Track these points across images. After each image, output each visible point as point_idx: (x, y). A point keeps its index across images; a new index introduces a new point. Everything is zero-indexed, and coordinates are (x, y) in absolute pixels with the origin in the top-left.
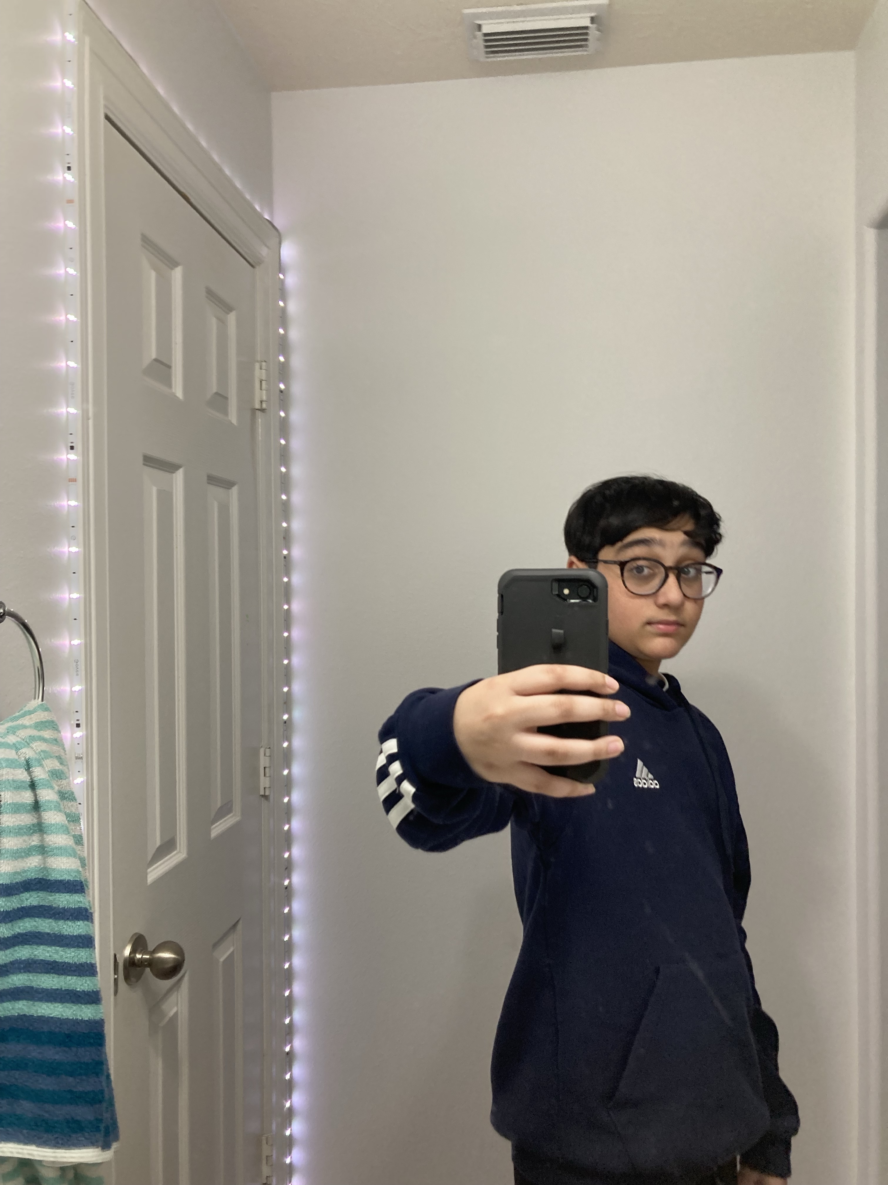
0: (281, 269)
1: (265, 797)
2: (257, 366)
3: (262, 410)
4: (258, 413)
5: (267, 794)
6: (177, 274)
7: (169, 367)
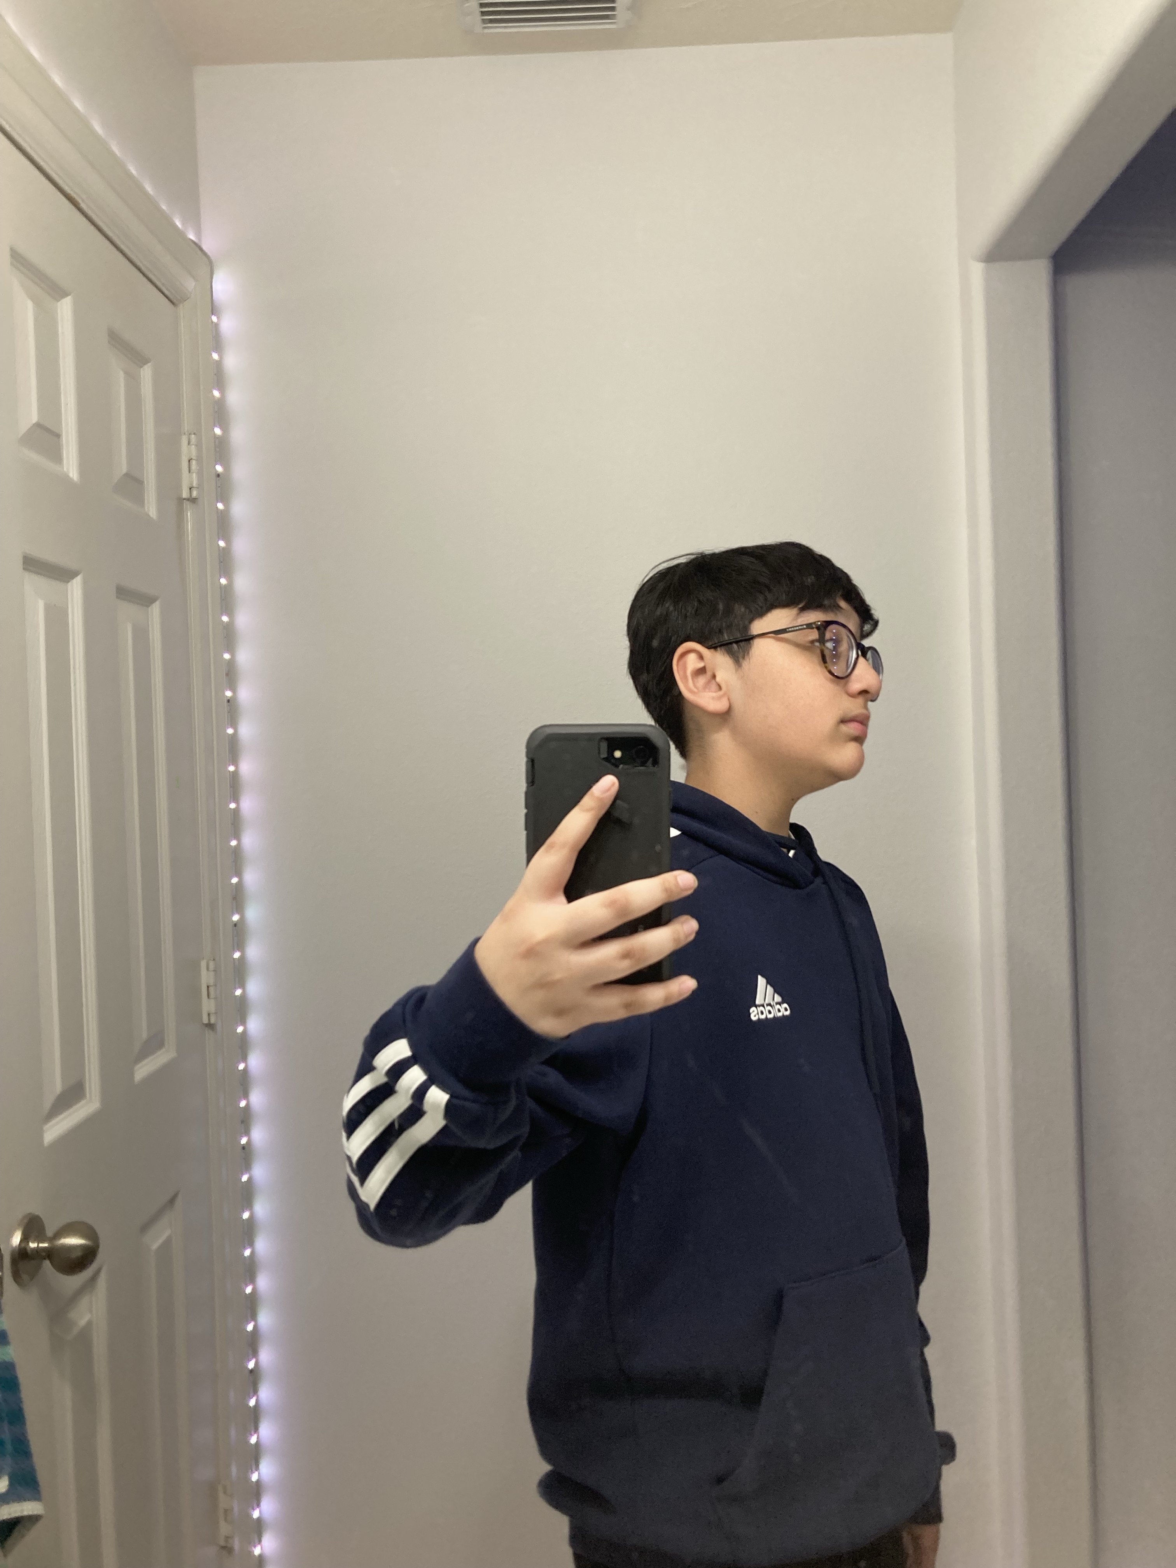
0: (214, 309)
1: (210, 1026)
2: (184, 440)
3: (193, 500)
4: (186, 503)
5: (212, 1021)
6: (65, 308)
7: (58, 436)
